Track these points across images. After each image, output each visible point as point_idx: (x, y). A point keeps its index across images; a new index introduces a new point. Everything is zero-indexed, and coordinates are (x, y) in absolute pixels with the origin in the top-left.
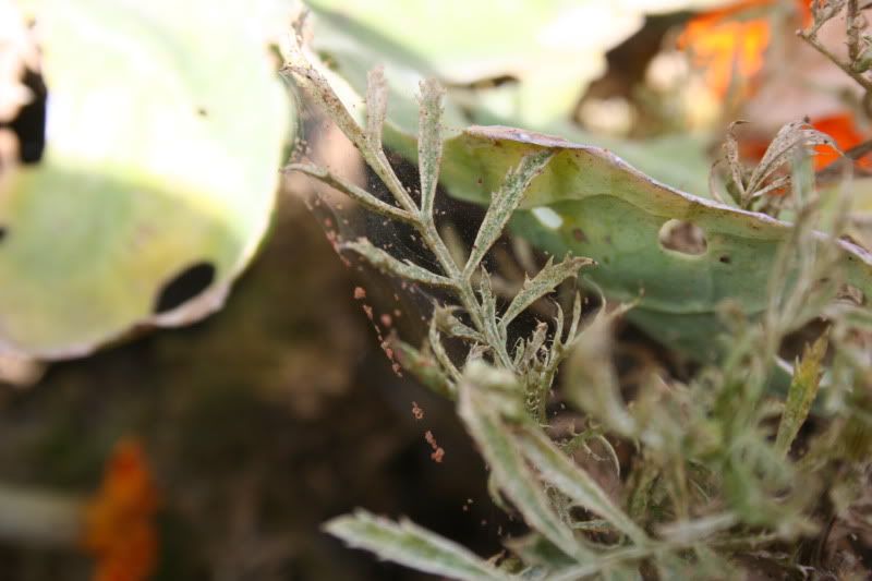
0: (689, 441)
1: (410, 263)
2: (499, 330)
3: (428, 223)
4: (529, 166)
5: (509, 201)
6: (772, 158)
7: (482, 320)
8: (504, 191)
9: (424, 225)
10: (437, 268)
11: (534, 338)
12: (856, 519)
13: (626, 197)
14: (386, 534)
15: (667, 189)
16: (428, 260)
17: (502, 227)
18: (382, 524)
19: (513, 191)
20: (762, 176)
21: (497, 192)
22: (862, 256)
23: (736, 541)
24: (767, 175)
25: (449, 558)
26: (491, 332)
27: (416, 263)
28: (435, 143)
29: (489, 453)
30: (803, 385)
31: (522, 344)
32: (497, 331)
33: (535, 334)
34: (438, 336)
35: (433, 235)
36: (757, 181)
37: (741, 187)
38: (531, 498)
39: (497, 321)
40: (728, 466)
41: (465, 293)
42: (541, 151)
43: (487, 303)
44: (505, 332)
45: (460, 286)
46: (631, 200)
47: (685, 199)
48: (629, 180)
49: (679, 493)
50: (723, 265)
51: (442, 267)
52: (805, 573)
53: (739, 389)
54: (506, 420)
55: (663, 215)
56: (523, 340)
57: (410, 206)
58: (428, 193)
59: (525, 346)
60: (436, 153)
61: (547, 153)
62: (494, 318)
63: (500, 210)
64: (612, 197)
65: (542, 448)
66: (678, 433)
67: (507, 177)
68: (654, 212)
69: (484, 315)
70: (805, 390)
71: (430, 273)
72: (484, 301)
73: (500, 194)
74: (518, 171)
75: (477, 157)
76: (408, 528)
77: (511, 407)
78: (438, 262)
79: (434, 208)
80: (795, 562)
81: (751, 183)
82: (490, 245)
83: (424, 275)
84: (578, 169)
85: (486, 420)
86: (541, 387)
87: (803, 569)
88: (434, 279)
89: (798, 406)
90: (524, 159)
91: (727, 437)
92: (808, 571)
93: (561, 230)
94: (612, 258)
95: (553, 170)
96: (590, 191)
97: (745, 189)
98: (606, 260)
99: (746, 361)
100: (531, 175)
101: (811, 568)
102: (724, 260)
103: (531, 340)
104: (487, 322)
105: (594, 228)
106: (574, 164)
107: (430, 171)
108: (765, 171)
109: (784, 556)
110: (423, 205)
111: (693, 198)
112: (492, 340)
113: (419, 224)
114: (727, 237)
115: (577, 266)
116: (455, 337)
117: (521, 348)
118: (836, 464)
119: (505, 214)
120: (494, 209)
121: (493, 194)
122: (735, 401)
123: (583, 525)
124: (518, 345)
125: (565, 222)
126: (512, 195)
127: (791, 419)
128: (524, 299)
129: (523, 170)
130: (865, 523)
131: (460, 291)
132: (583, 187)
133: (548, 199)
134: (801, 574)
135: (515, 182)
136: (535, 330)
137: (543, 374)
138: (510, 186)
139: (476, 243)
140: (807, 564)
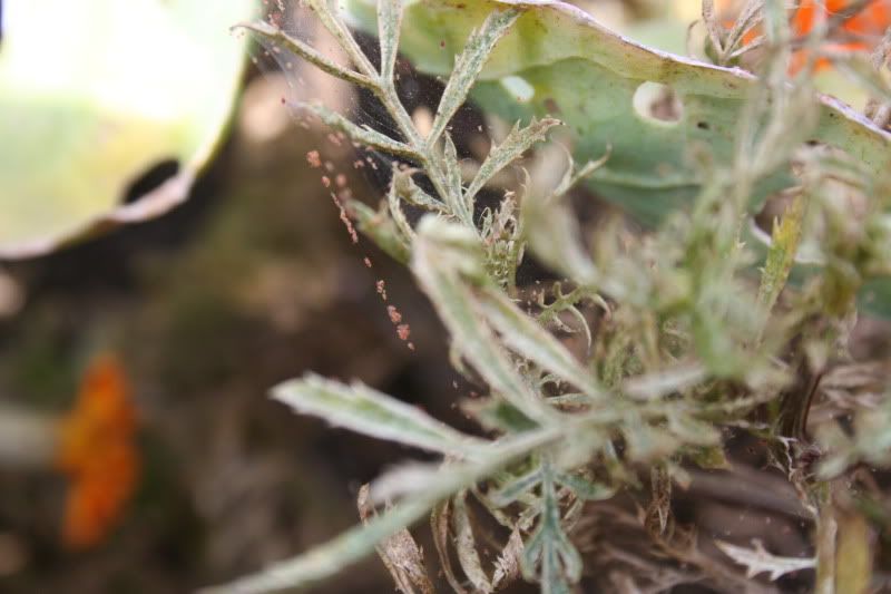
0: (655, 292)
1: (368, 128)
2: (465, 200)
3: (389, 88)
4: (493, 26)
5: (473, 64)
6: (750, 14)
7: (447, 191)
8: (468, 53)
9: (384, 90)
10: (398, 136)
11: (503, 209)
12: (846, 400)
13: (597, 59)
14: (338, 399)
15: (638, 47)
16: (390, 128)
17: (466, 91)
18: (333, 387)
19: (477, 53)
20: (740, 34)
21: (460, 55)
22: (844, 111)
23: (711, 408)
24: (745, 32)
25: (405, 423)
26: (456, 202)
27: (374, 128)
28: (395, 5)
29: (446, 312)
30: (783, 247)
31: (490, 215)
32: (463, 203)
33: (503, 204)
34: (398, 203)
35: (394, 101)
36: (735, 40)
37: (718, 47)
38: (492, 361)
39: (464, 192)
40: (697, 321)
41: (429, 162)
42: (506, 11)
43: (452, 172)
44: (471, 202)
45: (423, 155)
46: (602, 61)
47: (658, 57)
48: (598, 39)
49: (649, 357)
50: (701, 131)
51: (403, 135)
52: (787, 445)
53: (709, 239)
54: (463, 277)
55: (636, 77)
56: (490, 211)
57: (369, 71)
58: (388, 58)
59: (494, 217)
60: (396, 16)
61: (512, 12)
62: (460, 188)
63: (464, 74)
64: (582, 59)
65: (505, 312)
66: (643, 284)
67: (471, 39)
68: (627, 74)
69: (450, 183)
70: (784, 252)
71: (390, 139)
72: (449, 170)
73: (463, 58)
74: (482, 32)
75: (441, 22)
76: (360, 392)
77: (469, 265)
78: (399, 130)
79: (395, 74)
80: (776, 433)
81: (729, 42)
82: (454, 111)
83: (384, 141)
84: (546, 31)
85: (442, 277)
86: (509, 258)
87: (785, 440)
88: (394, 145)
89: (778, 270)
90: (489, 19)
91: (696, 287)
92: (790, 442)
93: (533, 102)
94: (586, 128)
95: (521, 34)
96: (561, 55)
97: (723, 47)
98: (580, 131)
99: (715, 208)
100: (496, 36)
101: (792, 439)
102: (702, 125)
103: (499, 212)
104: (452, 193)
105: (566, 96)
106: (541, 25)
107: (390, 36)
108: (743, 28)
109: (763, 426)
110: (383, 70)
111: (665, 54)
112: (458, 211)
113: (379, 90)
114: (704, 100)
115: (545, 128)
116: (417, 206)
117: (488, 219)
118: (813, 319)
119: (469, 78)
120: (458, 73)
121: (457, 58)
122: (704, 252)
123: (554, 400)
124: (486, 215)
125: (537, 93)
126: (477, 58)
127: (770, 284)
128: (491, 167)
129: (488, 30)
130: (854, 403)
131: (423, 160)
132: (552, 50)
133: (516, 66)
134: (783, 445)
135: (479, 44)
136: (503, 199)
137: (511, 243)
138: (474, 48)
139: (440, 109)
140: (790, 436)
